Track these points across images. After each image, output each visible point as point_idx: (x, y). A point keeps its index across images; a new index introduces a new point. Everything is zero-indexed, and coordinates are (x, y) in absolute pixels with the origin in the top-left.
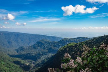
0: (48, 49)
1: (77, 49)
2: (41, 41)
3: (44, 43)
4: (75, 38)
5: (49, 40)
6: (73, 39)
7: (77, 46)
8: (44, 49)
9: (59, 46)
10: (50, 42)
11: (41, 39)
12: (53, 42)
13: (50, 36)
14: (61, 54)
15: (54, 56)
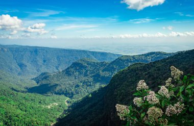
0: (94, 76)
1: (146, 75)
2: (80, 62)
3: (86, 64)
4: (142, 55)
5: (95, 59)
6: (140, 55)
7: (147, 69)
9: (114, 70)
10: (97, 63)
11: (79, 59)
12: (102, 63)
13: (96, 53)
14: (116, 84)
15: (104, 87)
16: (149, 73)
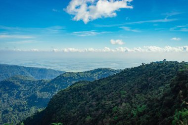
0: (28, 98)
1: (90, 95)
2: (11, 80)
3: (18, 83)
4: (88, 72)
5: (32, 76)
6: (85, 72)
7: (92, 88)
8: (19, 98)
9: (55, 89)
10: (34, 82)
12: (40, 81)
13: (33, 68)
14: (55, 106)
15: (41, 112)
16: (93, 92)
